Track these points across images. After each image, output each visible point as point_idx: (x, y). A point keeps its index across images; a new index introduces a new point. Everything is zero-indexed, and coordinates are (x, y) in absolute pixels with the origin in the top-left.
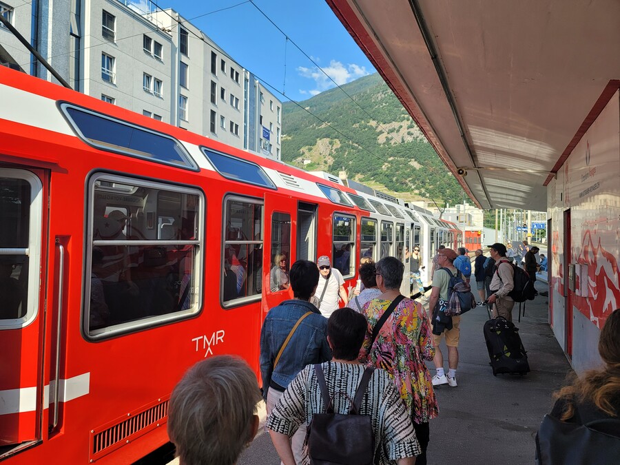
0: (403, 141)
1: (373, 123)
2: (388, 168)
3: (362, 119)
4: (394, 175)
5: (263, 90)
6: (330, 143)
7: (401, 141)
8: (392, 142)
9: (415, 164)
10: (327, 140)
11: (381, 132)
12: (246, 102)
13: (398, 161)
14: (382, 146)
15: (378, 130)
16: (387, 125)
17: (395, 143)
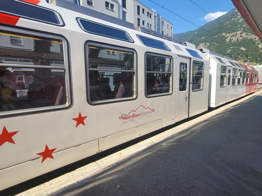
0: (238, 40)
1: (224, 34)
2: (230, 52)
3: (219, 33)
4: (233, 54)
5: (163, 20)
6: (205, 44)
7: (237, 40)
8: (233, 41)
9: (243, 49)
10: (203, 44)
11: (228, 37)
12: (155, 26)
13: (235, 48)
14: (228, 43)
15: (226, 37)
16: (231, 34)
17: (234, 41)
